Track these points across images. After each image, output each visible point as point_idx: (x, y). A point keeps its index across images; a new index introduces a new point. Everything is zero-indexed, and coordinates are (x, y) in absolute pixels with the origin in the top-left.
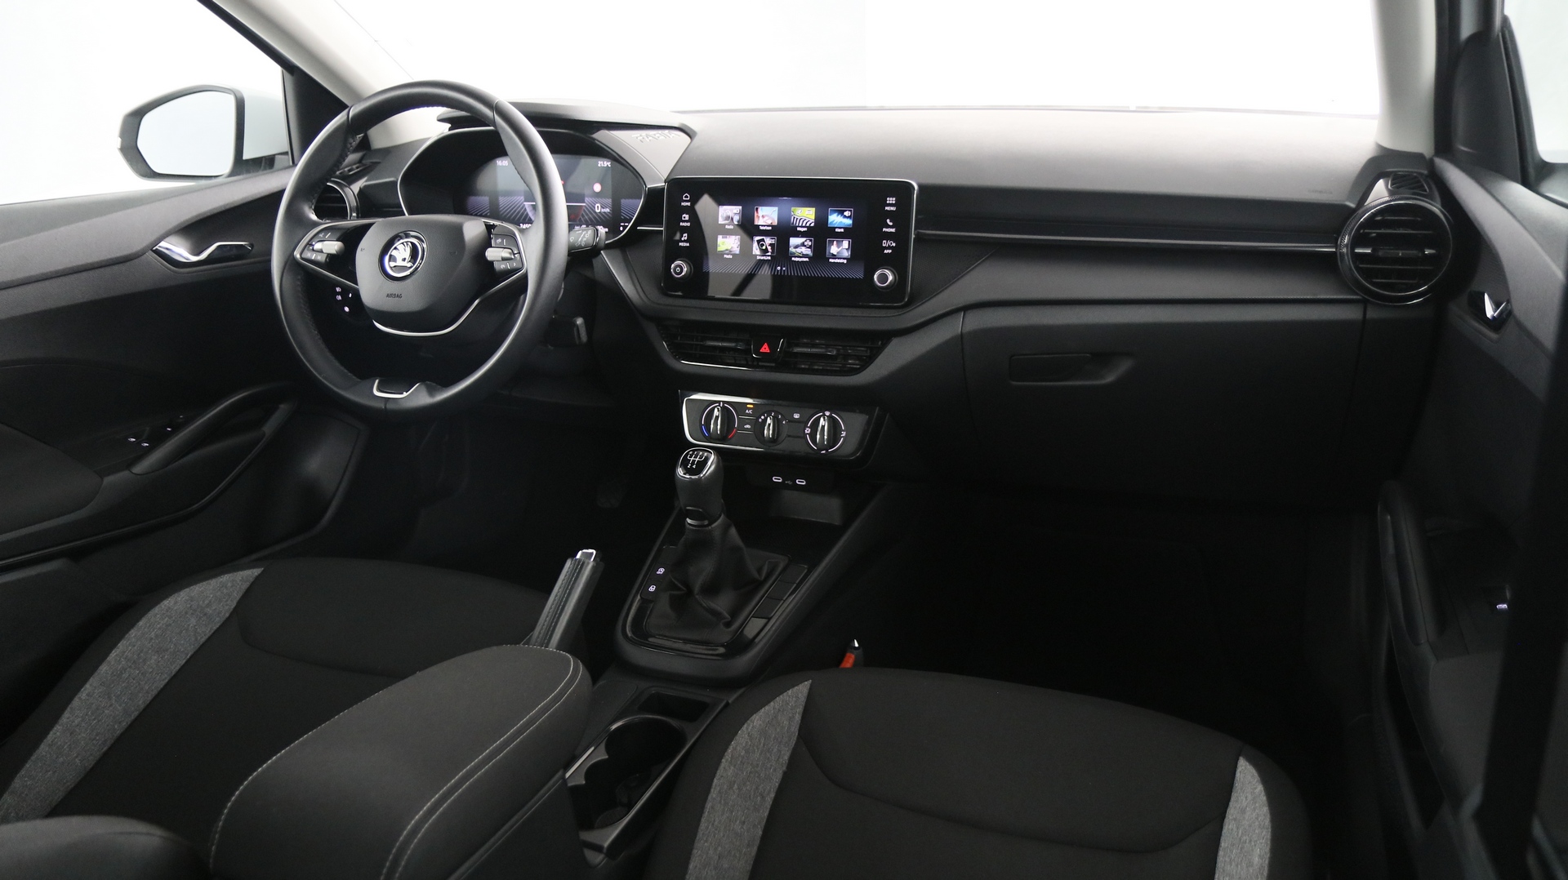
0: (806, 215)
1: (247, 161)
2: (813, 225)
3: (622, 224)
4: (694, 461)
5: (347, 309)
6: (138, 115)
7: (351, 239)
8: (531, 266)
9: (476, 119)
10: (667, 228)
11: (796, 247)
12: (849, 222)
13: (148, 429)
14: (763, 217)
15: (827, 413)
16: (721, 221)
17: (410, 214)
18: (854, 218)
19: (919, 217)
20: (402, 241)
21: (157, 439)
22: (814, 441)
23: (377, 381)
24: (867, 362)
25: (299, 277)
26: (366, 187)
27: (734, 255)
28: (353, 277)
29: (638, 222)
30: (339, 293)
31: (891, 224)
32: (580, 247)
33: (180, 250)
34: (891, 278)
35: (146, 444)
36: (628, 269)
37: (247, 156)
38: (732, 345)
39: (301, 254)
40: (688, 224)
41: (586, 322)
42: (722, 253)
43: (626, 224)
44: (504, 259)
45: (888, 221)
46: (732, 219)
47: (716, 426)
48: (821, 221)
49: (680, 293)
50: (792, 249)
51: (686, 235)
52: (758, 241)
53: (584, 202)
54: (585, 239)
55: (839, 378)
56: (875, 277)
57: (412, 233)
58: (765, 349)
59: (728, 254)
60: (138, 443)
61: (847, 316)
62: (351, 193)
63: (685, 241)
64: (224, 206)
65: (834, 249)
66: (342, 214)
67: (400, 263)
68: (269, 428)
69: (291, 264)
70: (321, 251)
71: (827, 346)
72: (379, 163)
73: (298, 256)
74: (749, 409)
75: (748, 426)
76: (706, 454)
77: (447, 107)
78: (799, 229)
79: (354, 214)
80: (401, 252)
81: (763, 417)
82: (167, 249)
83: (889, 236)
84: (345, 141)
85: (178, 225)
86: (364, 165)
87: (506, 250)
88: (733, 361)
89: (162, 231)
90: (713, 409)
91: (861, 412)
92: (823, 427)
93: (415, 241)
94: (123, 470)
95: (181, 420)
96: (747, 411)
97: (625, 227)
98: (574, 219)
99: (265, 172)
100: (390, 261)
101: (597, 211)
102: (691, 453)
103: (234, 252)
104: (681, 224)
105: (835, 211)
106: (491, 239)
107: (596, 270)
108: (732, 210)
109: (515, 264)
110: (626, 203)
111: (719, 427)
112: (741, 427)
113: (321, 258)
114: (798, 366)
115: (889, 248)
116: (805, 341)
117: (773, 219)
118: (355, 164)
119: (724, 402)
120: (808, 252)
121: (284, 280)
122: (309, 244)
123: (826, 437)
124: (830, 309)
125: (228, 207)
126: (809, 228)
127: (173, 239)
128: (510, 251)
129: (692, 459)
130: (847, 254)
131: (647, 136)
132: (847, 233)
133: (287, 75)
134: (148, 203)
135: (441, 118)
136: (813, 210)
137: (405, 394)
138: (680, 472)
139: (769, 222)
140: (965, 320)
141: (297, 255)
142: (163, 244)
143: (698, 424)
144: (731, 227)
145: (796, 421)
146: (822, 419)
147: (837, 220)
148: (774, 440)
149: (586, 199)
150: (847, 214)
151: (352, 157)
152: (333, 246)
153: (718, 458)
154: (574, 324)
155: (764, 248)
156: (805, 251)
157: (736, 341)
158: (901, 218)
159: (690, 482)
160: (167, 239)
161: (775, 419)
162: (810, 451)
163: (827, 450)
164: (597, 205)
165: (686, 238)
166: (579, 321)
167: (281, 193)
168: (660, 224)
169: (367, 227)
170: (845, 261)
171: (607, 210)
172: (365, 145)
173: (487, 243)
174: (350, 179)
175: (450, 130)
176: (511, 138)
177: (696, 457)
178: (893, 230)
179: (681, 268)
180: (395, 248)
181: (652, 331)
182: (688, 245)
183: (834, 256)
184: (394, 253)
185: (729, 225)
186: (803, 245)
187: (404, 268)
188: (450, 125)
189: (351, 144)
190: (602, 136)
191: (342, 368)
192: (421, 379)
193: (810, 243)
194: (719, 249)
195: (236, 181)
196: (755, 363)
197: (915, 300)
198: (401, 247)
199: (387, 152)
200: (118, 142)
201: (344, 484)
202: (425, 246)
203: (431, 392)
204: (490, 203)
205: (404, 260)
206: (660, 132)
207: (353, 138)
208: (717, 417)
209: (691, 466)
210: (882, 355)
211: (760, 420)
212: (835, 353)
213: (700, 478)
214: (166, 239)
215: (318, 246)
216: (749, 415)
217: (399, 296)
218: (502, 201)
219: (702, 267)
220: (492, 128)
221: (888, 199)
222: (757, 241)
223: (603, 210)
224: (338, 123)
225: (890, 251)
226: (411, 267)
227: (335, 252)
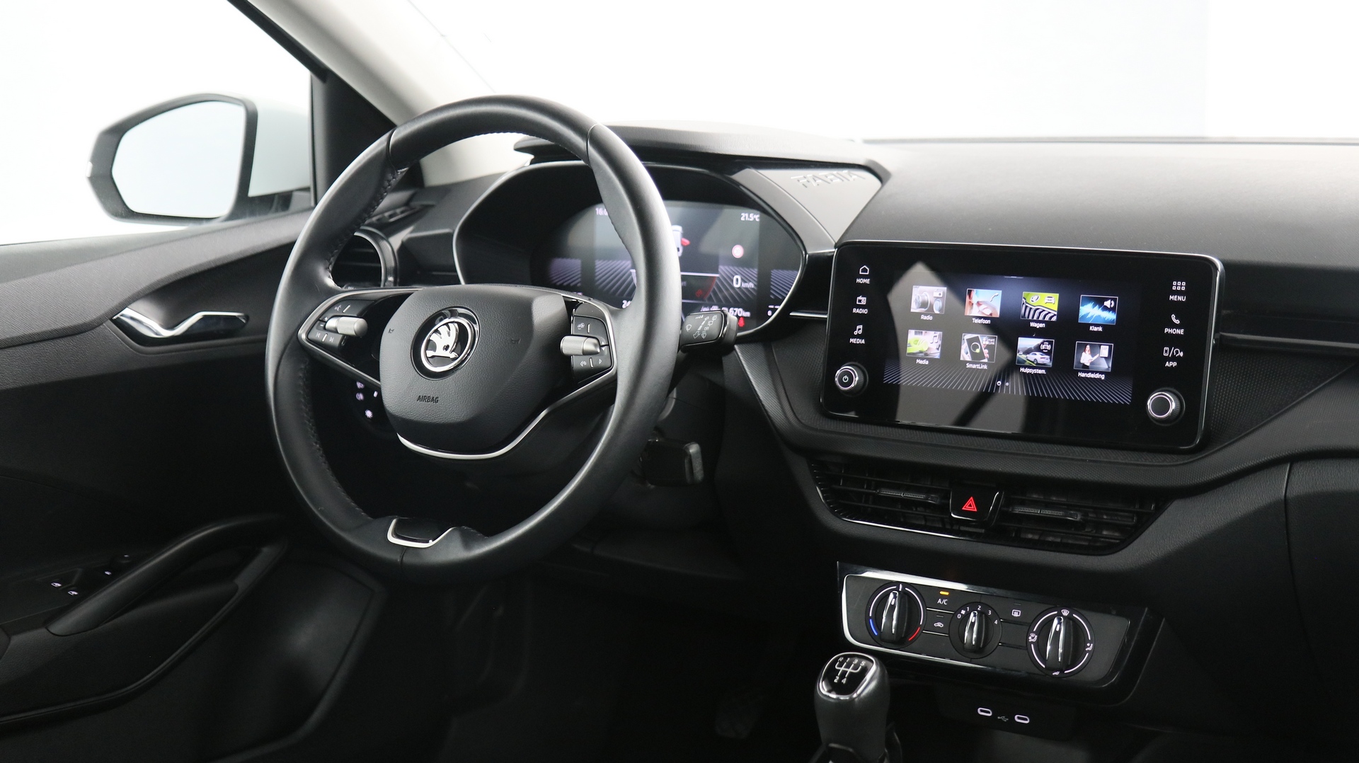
0: (1045, 303)
1: (254, 199)
2: (1054, 319)
3: (771, 307)
4: (844, 672)
5: (369, 414)
6: (118, 132)
7: (378, 315)
8: (624, 366)
9: (560, 149)
10: (833, 316)
11: (1028, 352)
12: (1111, 316)
13: (80, 570)
14: (979, 304)
15: (1065, 613)
16: (914, 308)
17: (468, 281)
18: (1120, 310)
19: (1224, 312)
20: (446, 321)
21: (90, 586)
22: (1042, 653)
23: (394, 522)
24: (1130, 534)
25: (303, 366)
26: (410, 240)
27: (932, 360)
28: (374, 370)
29: (791, 306)
30: (360, 391)
31: (1177, 322)
32: (700, 340)
33: (149, 321)
34: (1173, 406)
35: (74, 593)
36: (772, 374)
37: (254, 191)
38: (921, 497)
39: (308, 334)
40: (865, 311)
41: (704, 451)
42: (914, 357)
43: (776, 307)
44: (585, 353)
45: (1173, 317)
46: (932, 306)
47: (889, 620)
48: (1068, 313)
49: (852, 415)
50: (1021, 356)
51: (861, 327)
52: (970, 341)
53: (717, 272)
54: (707, 328)
55: (1084, 557)
56: (1149, 402)
57: (461, 310)
58: (970, 506)
59: (922, 359)
60: (64, 590)
61: (1100, 462)
62: (389, 248)
63: (858, 336)
64: (214, 261)
65: (1086, 358)
66: (373, 278)
67: (440, 352)
68: (244, 581)
69: (293, 347)
70: (335, 331)
71: (1069, 507)
72: (432, 206)
73: (304, 337)
74: (943, 597)
75: (939, 625)
76: (863, 663)
77: (524, 133)
78: (1032, 324)
79: (391, 279)
80: (444, 337)
81: (963, 612)
82: (132, 318)
83: (1173, 341)
84: (382, 177)
85: (148, 287)
86: (412, 209)
87: (589, 339)
88: (923, 523)
89: (127, 294)
90: (887, 595)
91: (1120, 614)
92: (1057, 633)
93: (464, 322)
94: (36, 628)
95: (124, 562)
96: (939, 601)
97: (774, 310)
98: (694, 296)
99: (278, 214)
100: (426, 349)
101: (736, 286)
102: (841, 659)
103: (222, 326)
104: (854, 310)
105: (1090, 300)
106: (570, 322)
107: (725, 373)
108: (931, 293)
109: (600, 361)
110: (777, 274)
111: (894, 622)
112: (929, 625)
113: (334, 340)
114: (1023, 536)
115: (1173, 358)
116: (1035, 496)
117: (994, 309)
118: (399, 207)
119: (905, 584)
120: (1046, 360)
121: (280, 372)
122: (320, 320)
123: (1060, 650)
124: (1077, 449)
125: (219, 263)
126: (1048, 323)
127: (141, 305)
128: (595, 341)
129: (842, 669)
130: (1105, 365)
131: (815, 178)
132: (1107, 334)
133: (318, 82)
134: (112, 255)
135: (519, 146)
136: (1056, 297)
137: (431, 543)
138: (823, 688)
139: (987, 312)
140: (1292, 476)
141: (302, 334)
142: (127, 312)
143: (863, 616)
144: (929, 318)
145: (1015, 621)
146: (1056, 621)
147: (1091, 312)
148: (978, 651)
149: (722, 268)
150: (1107, 304)
151: (388, 200)
152: (351, 325)
153: (882, 671)
154: (686, 454)
155: (978, 351)
156: (1039, 357)
157: (928, 491)
158: (1194, 313)
159: (836, 704)
160: (134, 305)
161: (981, 615)
162: (1037, 671)
163: (1062, 671)
164: (736, 277)
165: (860, 332)
166: (694, 449)
167: (287, 248)
168: (824, 310)
169: (401, 299)
170: (1103, 377)
171: (751, 285)
172: (415, 179)
173: (564, 329)
174: (389, 229)
175: (531, 163)
176: (609, 180)
177: (848, 666)
178: (1181, 332)
179: (850, 376)
180: (436, 331)
181: (801, 470)
182: (863, 342)
183: (1085, 368)
184: (434, 337)
185: (926, 315)
186: (1038, 349)
187: (445, 360)
188: (532, 157)
189: (389, 181)
190: (747, 178)
191: (348, 500)
192: (456, 522)
193: (1049, 347)
194: (910, 350)
195: (233, 227)
196: (956, 527)
197: (1210, 442)
198: (443, 330)
199: (446, 191)
200: (87, 168)
201: (343, 673)
202: (477, 328)
203: (467, 542)
204: (582, 270)
205: (446, 348)
206: (835, 172)
207: (393, 174)
208: (892, 607)
209: (840, 681)
210: (1153, 526)
211: (959, 616)
212: (1079, 518)
213: (852, 700)
214: (131, 306)
215: (332, 323)
216: (940, 607)
217: (435, 400)
218: (601, 266)
219: (881, 375)
220: (581, 162)
221: (1175, 283)
222: (968, 340)
223: (744, 285)
224: (374, 152)
225: (1175, 364)
226: (455, 359)
227: (352, 333)
